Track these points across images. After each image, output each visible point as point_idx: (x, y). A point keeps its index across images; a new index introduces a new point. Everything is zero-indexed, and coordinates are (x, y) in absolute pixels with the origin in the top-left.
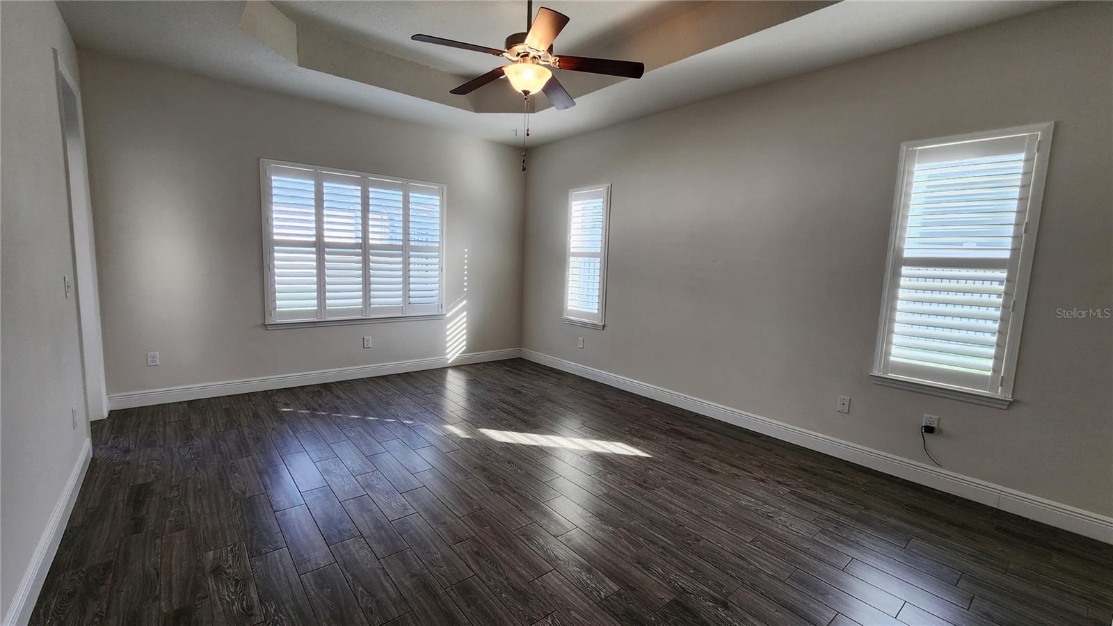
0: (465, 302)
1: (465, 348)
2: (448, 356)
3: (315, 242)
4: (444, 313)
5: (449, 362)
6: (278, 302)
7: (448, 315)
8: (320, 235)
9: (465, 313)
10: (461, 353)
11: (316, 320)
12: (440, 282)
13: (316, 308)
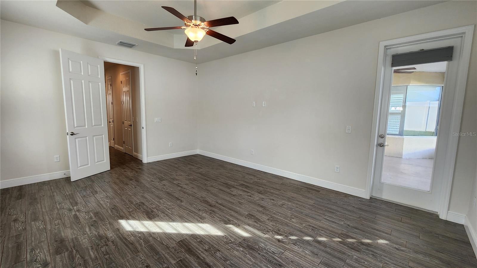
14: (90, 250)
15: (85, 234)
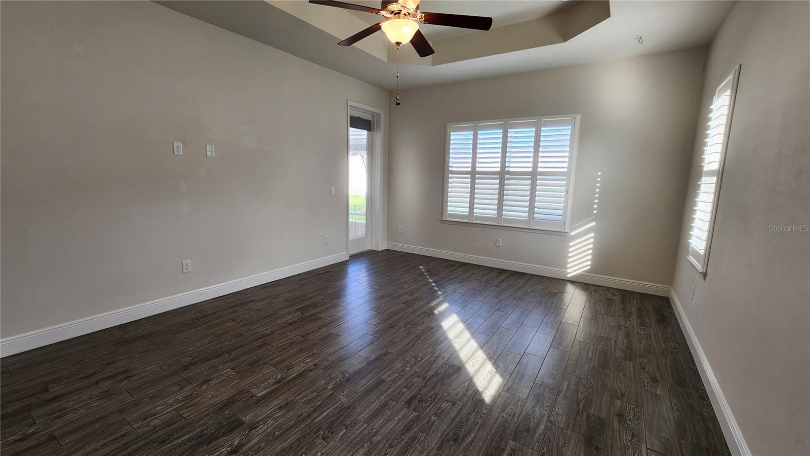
0: (593, 224)
1: (589, 267)
2: (569, 271)
3: (470, 171)
4: (566, 231)
5: (569, 276)
6: (449, 208)
7: (572, 234)
8: (474, 167)
9: (592, 235)
10: (583, 272)
11: (467, 221)
12: (566, 202)
13: (468, 214)
14: (564, 392)
15: (551, 422)
